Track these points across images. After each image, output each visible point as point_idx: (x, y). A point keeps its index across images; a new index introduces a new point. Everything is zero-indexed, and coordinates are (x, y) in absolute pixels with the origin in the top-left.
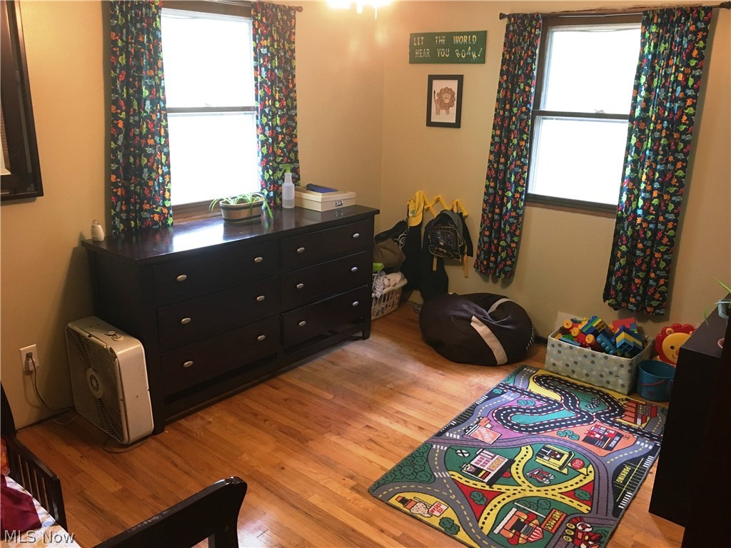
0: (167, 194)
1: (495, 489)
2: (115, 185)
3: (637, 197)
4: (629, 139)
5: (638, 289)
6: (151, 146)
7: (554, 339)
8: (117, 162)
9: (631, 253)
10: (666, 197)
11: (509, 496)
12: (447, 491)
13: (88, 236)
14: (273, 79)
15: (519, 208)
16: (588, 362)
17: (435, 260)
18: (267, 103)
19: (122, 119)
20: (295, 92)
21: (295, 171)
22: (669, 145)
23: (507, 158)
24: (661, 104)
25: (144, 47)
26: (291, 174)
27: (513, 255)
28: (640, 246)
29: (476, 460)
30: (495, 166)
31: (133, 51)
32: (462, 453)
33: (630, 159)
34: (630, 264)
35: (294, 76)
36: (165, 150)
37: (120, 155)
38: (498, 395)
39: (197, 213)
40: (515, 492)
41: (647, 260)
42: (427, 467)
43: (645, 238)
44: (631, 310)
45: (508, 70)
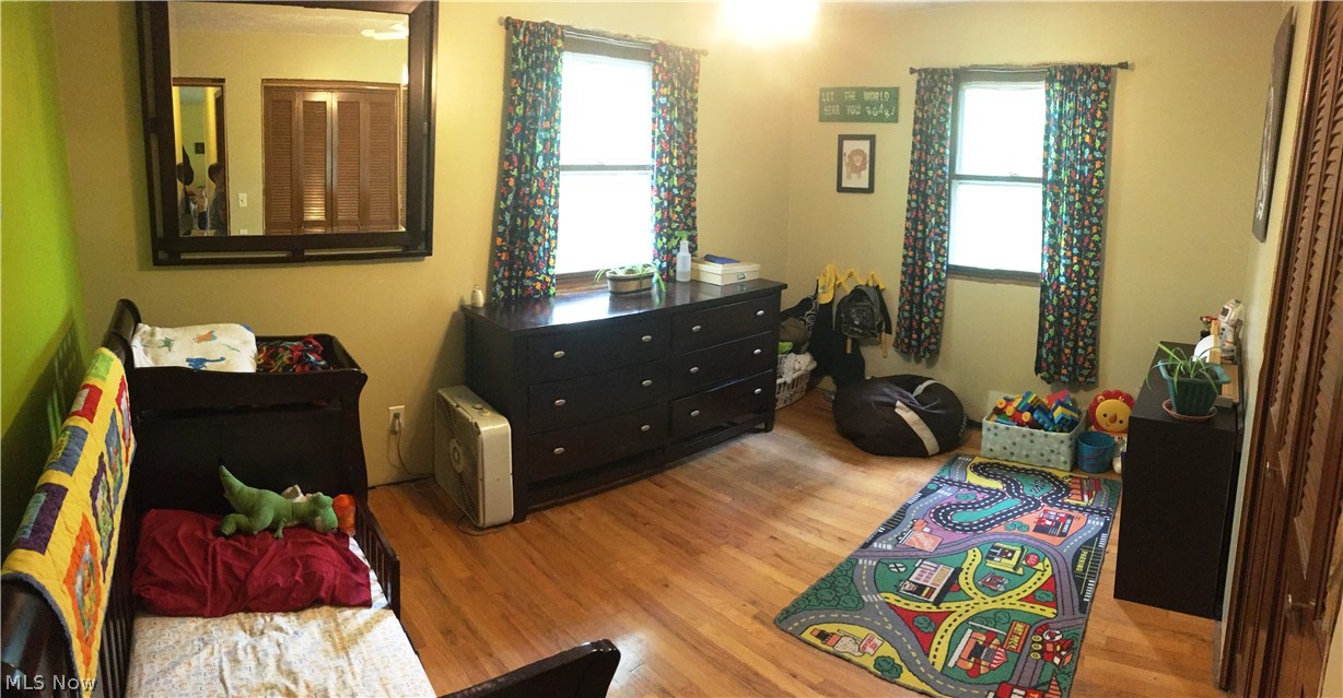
0: (551, 262)
1: (944, 609)
2: (500, 249)
3: (1058, 264)
4: (1044, 203)
5: (1068, 359)
6: (539, 207)
7: (990, 422)
8: (503, 223)
9: (1058, 323)
10: (1086, 262)
11: (960, 615)
12: (881, 618)
13: (468, 302)
14: (672, 133)
15: (941, 280)
16: (1027, 441)
17: (849, 342)
18: (664, 160)
19: (513, 176)
20: (696, 148)
21: (692, 239)
22: (1083, 209)
23: (925, 225)
24: (1072, 166)
25: (542, 95)
26: (687, 242)
27: (937, 332)
28: (1066, 314)
29: (915, 575)
30: (913, 233)
31: (530, 100)
32: (896, 567)
33: (1047, 224)
34: (1058, 334)
35: (695, 131)
36: (554, 212)
37: (508, 217)
38: (934, 491)
39: (581, 282)
40: (968, 608)
41: (1074, 328)
42: (853, 589)
43: (1070, 307)
44: (1064, 382)
45: (921, 129)
